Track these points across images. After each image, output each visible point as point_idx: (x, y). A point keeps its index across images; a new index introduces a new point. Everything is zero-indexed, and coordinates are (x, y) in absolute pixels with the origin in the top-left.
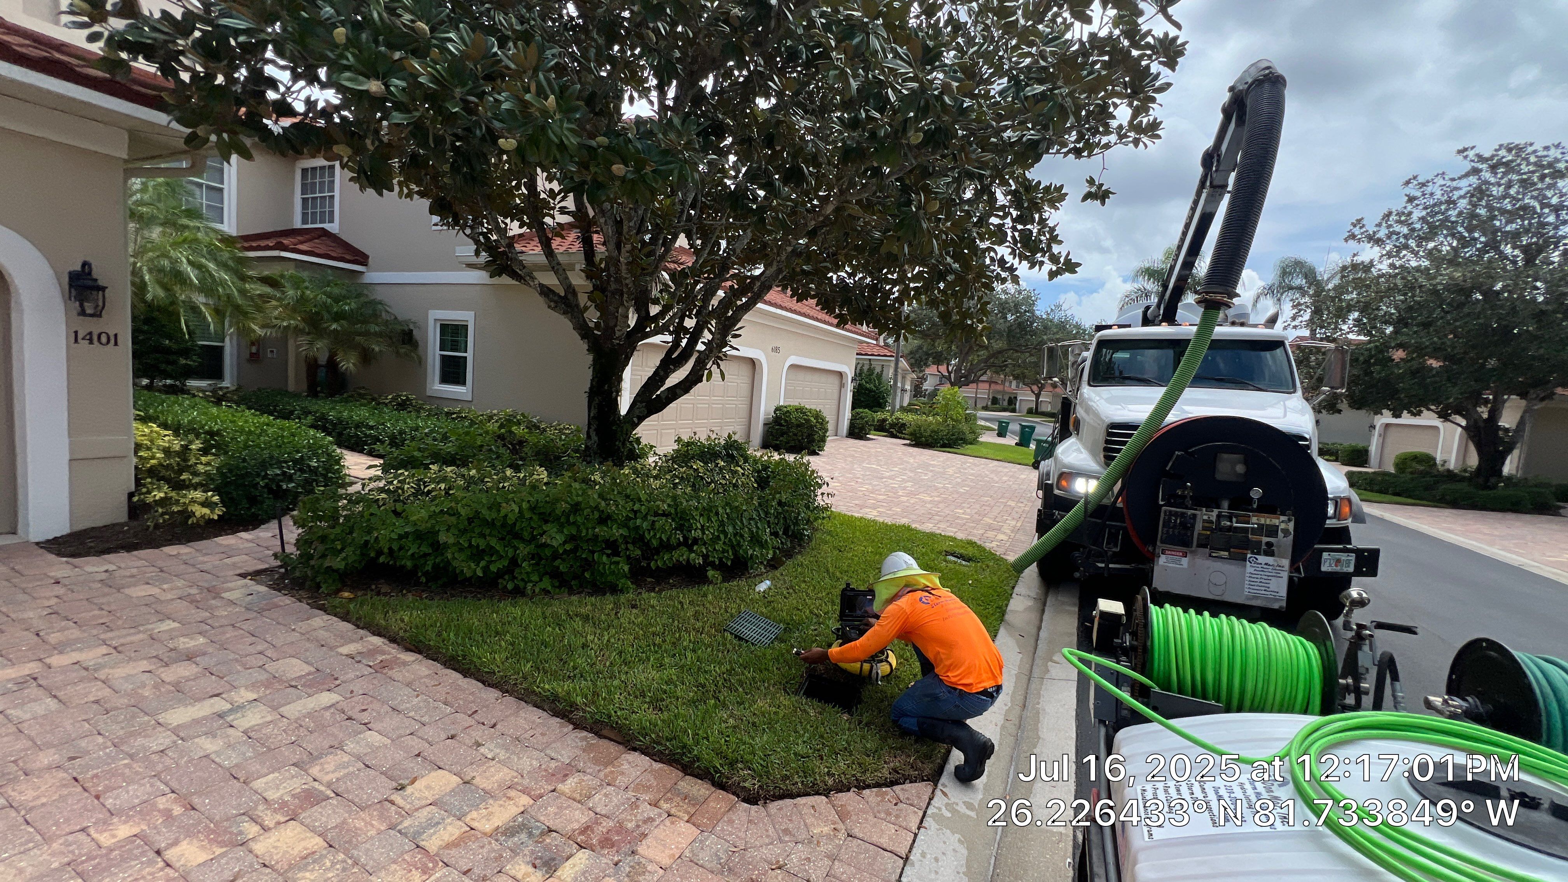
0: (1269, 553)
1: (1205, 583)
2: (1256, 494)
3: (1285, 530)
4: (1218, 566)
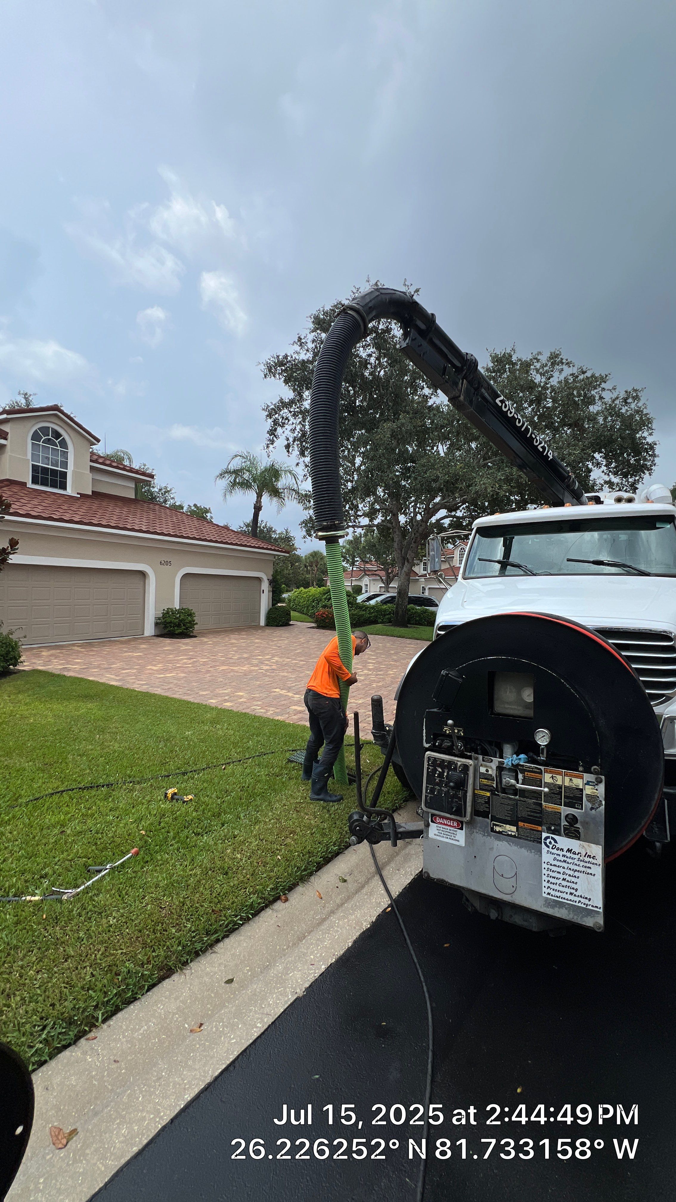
0: (573, 833)
1: (489, 872)
2: (543, 738)
3: (592, 798)
4: (502, 846)
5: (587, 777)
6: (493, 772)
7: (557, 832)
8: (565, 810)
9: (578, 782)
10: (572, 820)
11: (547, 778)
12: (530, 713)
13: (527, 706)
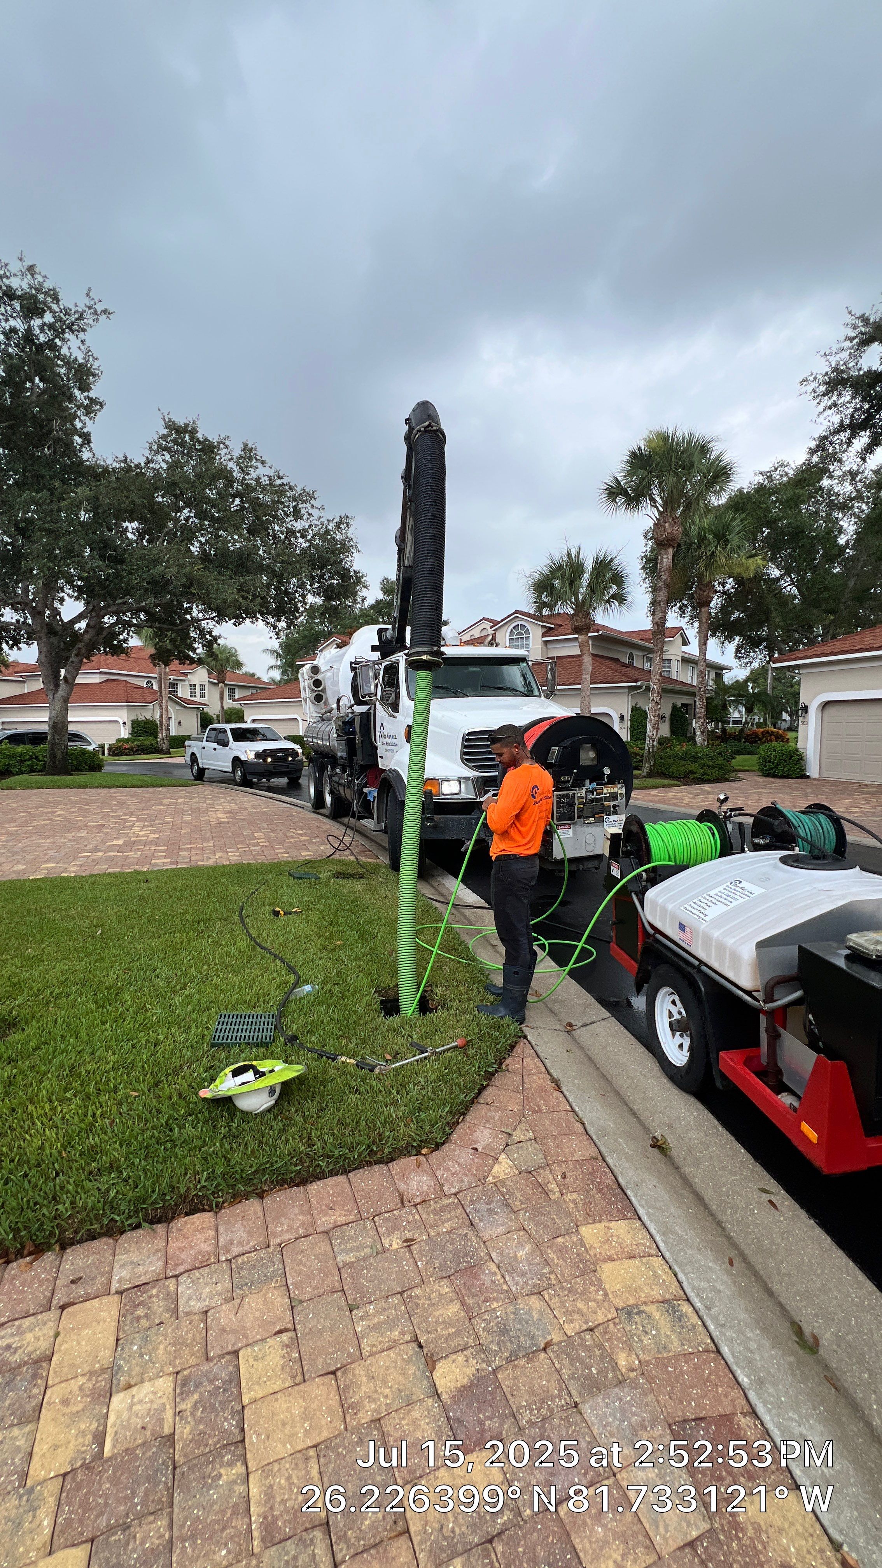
0: (615, 813)
1: (583, 844)
2: (607, 771)
3: (621, 795)
4: (589, 830)
5: (619, 786)
6: (583, 795)
7: (609, 815)
8: (612, 803)
9: (616, 789)
10: (614, 806)
11: (605, 791)
12: (595, 763)
13: (593, 759)
